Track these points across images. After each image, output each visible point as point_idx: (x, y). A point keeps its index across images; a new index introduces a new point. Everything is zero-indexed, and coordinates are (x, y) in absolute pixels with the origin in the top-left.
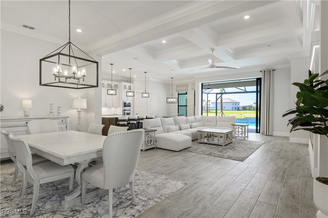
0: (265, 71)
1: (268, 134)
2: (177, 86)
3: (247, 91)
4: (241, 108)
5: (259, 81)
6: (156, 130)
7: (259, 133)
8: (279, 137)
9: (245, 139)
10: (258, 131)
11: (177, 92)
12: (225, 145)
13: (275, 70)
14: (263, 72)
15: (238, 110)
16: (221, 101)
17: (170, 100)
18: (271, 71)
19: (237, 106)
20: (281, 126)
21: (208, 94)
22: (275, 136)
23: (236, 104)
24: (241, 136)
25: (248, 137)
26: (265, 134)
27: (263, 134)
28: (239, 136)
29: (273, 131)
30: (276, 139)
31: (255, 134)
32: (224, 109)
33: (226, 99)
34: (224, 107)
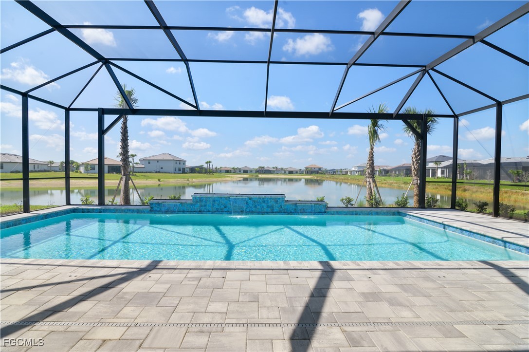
4: (188, 169)
15: (184, 172)
19: (182, 166)
23: (180, 164)
32: (161, 170)
33: (164, 154)
34: (162, 168)
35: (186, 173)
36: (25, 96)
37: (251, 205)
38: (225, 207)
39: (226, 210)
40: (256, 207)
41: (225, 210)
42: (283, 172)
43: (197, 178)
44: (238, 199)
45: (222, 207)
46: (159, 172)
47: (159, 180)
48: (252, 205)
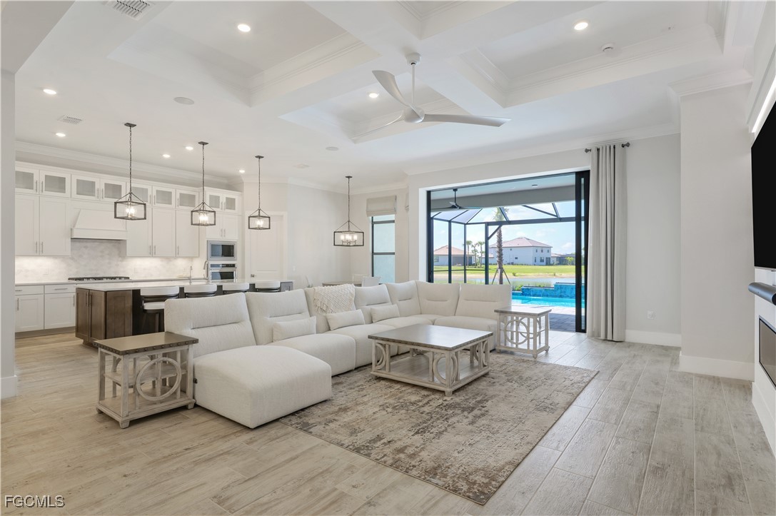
0: (598, 150)
1: (609, 337)
2: (370, 201)
3: (561, 217)
4: (555, 259)
5: (583, 179)
6: (195, 341)
7: (584, 331)
8: (644, 347)
9: (535, 357)
10: (583, 328)
11: (368, 215)
12: (454, 392)
13: (628, 145)
14: (595, 152)
15: (548, 263)
16: (500, 241)
17: (342, 237)
18: (619, 149)
19: (545, 255)
20: (650, 313)
21: (465, 224)
22: (631, 345)
23: (542, 251)
24: (524, 346)
25: (547, 351)
26: (602, 336)
27: (595, 336)
28: (520, 346)
29: (624, 327)
30: (635, 356)
31: (572, 336)
32: (516, 261)
33: (519, 238)
34: (516, 258)
35: (552, 265)
36: (450, 222)
43: (567, 272)
46: (512, 264)
47: (514, 275)
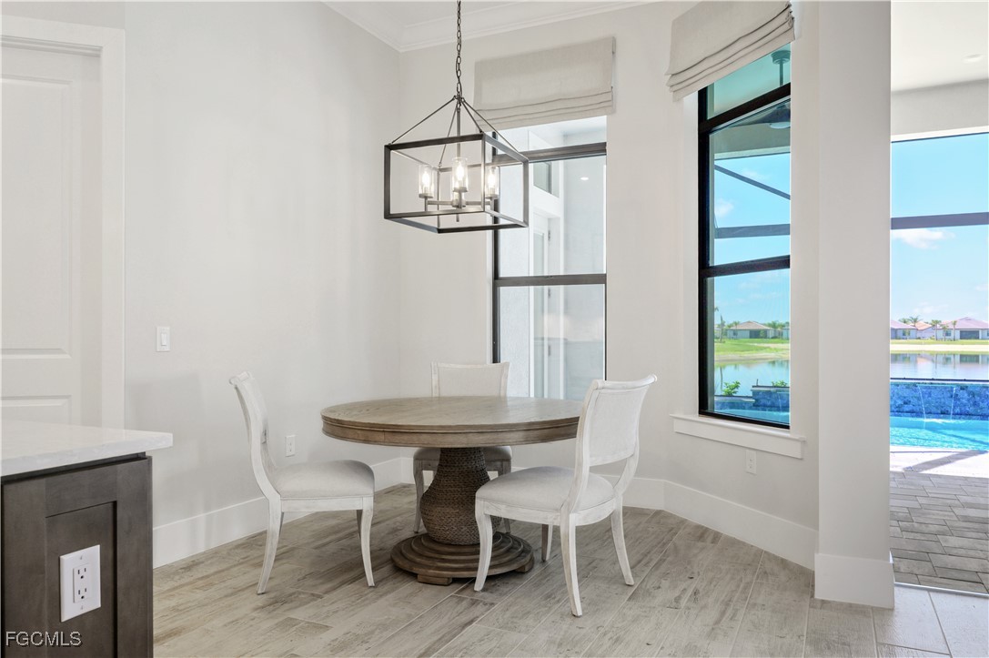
2: (489, 70)
37: (964, 401)
38: (905, 403)
39: (907, 410)
40: (975, 404)
41: (907, 408)
42: (940, 334)
44: (936, 388)
45: (900, 402)
48: (969, 400)
